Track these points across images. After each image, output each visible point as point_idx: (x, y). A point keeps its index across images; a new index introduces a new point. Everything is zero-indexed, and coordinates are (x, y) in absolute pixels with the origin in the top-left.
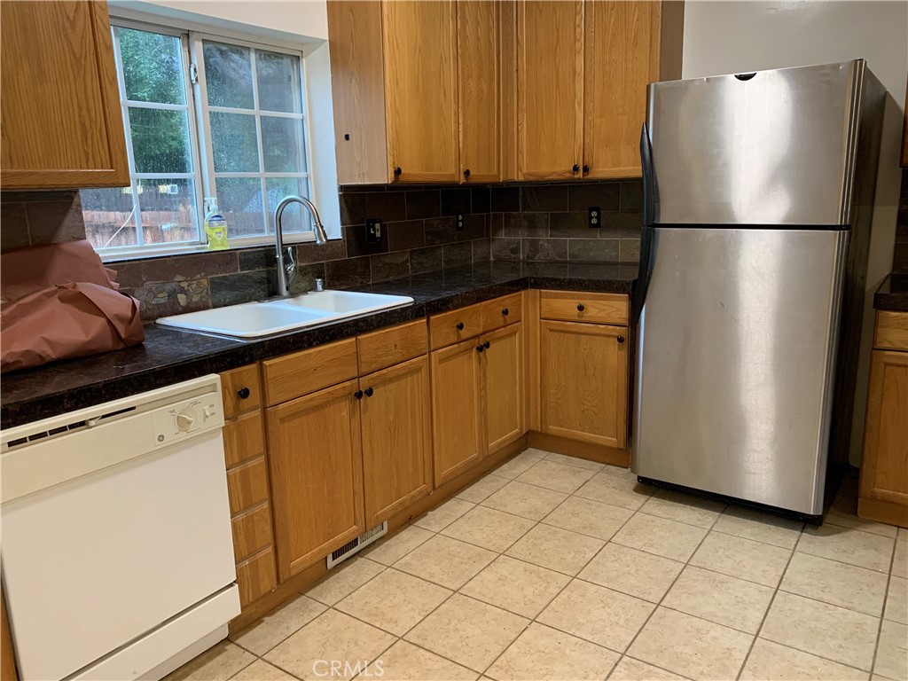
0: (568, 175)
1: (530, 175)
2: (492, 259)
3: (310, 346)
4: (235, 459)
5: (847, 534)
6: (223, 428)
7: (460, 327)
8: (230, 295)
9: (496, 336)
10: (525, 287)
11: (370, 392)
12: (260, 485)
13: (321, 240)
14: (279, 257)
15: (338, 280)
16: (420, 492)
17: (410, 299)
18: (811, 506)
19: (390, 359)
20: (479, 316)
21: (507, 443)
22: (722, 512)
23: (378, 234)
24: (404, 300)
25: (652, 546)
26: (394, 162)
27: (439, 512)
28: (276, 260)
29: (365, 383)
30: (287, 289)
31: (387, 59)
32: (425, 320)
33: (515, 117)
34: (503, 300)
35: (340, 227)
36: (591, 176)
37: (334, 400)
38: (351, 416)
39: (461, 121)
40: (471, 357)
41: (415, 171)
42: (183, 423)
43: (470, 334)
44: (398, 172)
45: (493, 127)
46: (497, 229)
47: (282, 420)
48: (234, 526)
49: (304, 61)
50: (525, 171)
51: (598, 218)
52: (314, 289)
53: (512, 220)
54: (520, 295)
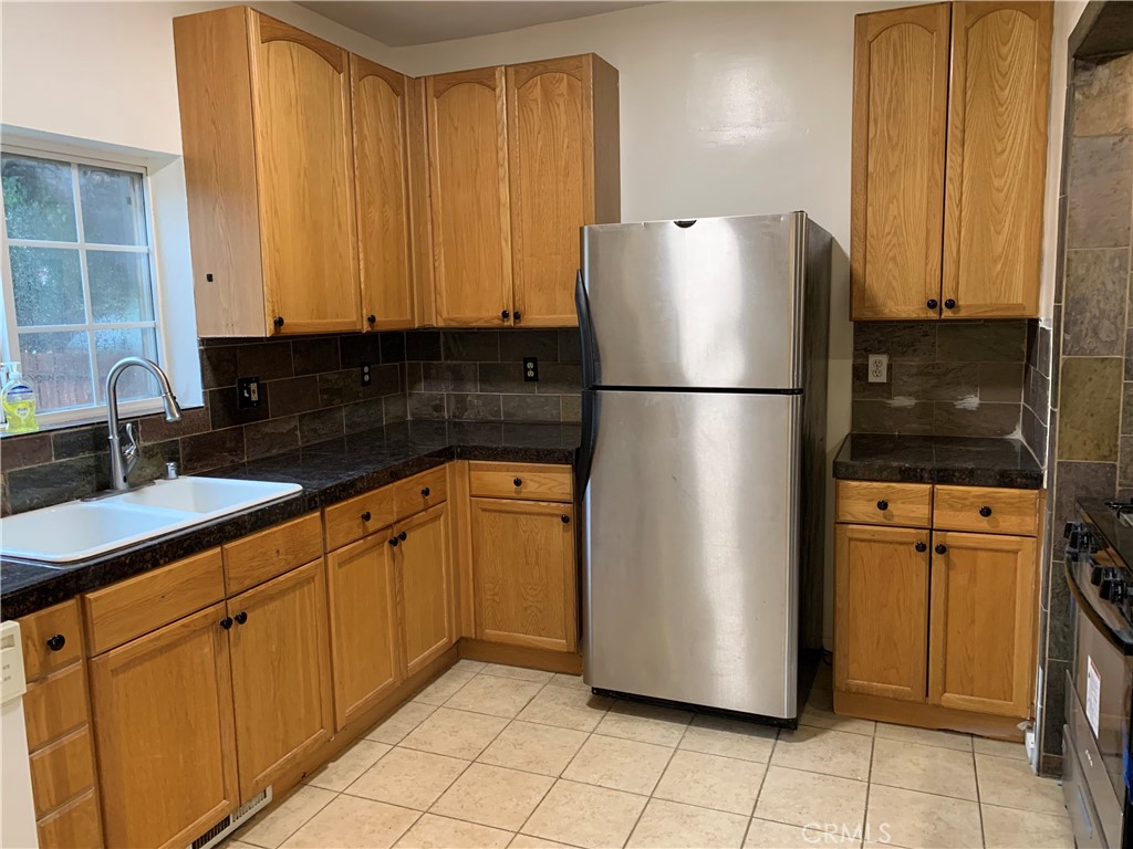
0: (497, 323)
1: (452, 320)
2: (409, 418)
3: (156, 565)
4: (43, 736)
5: (824, 737)
6: (24, 695)
7: (367, 517)
8: (39, 494)
9: (416, 522)
10: (451, 458)
11: (242, 618)
12: (81, 767)
13: (173, 415)
14: (114, 438)
15: (198, 460)
16: (316, 740)
17: (298, 487)
18: (783, 709)
19: (271, 570)
20: (388, 502)
21: (431, 660)
22: (690, 723)
23: (255, 397)
24: (290, 489)
25: (610, 778)
26: (273, 311)
27: (343, 763)
28: (108, 442)
29: (234, 606)
30: (125, 480)
31: (261, 184)
32: (318, 514)
33: (431, 251)
34: (422, 477)
35: (201, 390)
36: (525, 323)
37: (192, 634)
38: (217, 652)
39: (361, 256)
40: (382, 554)
41: (302, 320)
43: (380, 525)
44: (279, 322)
45: (403, 262)
46: (414, 383)
47: (115, 672)
48: (42, 831)
49: (149, 181)
50: (445, 315)
51: (535, 370)
52: (164, 475)
53: (433, 372)
54: (445, 468)
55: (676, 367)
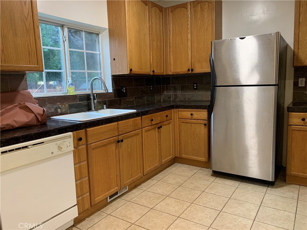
0: (186, 72)
1: (174, 72)
2: (162, 101)
3: (102, 124)
4: (77, 162)
5: (283, 188)
6: (73, 150)
7: (152, 120)
8: (75, 110)
9: (164, 124)
10: (173, 108)
11: (122, 141)
12: (85, 171)
13: (106, 91)
14: (92, 97)
15: (111, 106)
16: (139, 176)
17: (135, 111)
18: (270, 177)
19: (129, 130)
20: (158, 117)
21: (168, 161)
22: (241, 182)
23: (124, 91)
25: (218, 193)
26: (130, 67)
27: (145, 184)
28: (90, 99)
29: (120, 138)
30: (94, 108)
31: (127, 34)
32: (140, 118)
33: (169, 54)
34: (166, 112)
35: (112, 88)
36: (194, 72)
37: (110, 143)
38: (116, 148)
39: (151, 54)
40: (156, 131)
41: (137, 70)
42: (60, 148)
43: (155, 123)
44: (131, 70)
45: (162, 57)
46: (163, 91)
47: (93, 149)
48: (76, 185)
49: (100, 35)
50: (172, 71)
51: (196, 86)
52: (103, 108)
53: (168, 88)
54: (172, 111)
55: (238, 80)
